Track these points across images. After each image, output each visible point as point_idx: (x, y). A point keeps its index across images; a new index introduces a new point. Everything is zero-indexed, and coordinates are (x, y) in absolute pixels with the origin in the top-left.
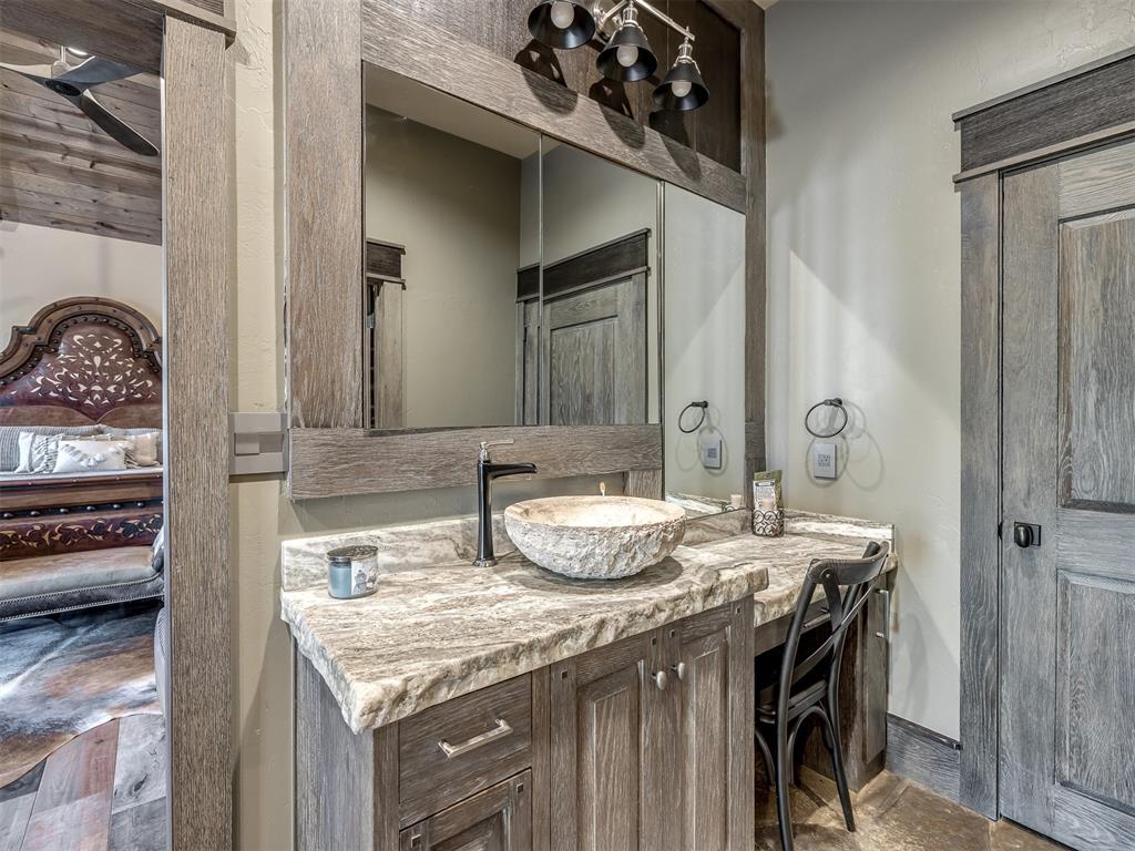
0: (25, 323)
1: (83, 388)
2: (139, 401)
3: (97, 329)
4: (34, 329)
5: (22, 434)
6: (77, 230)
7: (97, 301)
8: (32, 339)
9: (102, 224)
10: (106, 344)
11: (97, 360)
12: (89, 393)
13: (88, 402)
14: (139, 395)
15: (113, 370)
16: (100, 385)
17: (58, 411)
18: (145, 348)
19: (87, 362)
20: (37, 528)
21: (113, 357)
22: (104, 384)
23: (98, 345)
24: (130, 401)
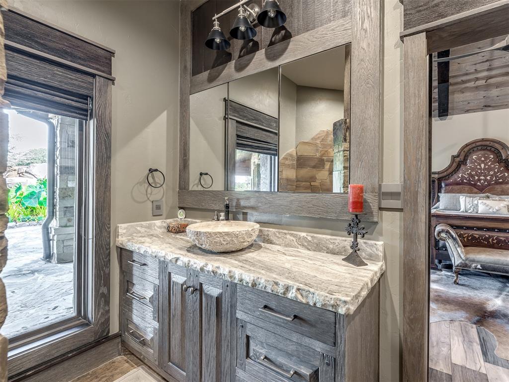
0: (455, 153)
1: (476, 178)
2: (501, 183)
3: (482, 152)
4: (458, 156)
5: (461, 197)
6: (474, 112)
7: (483, 140)
8: (458, 159)
9: (485, 106)
10: (486, 158)
11: (483, 166)
12: (479, 180)
13: (478, 184)
14: (501, 180)
15: (490, 169)
16: (484, 176)
17: (467, 188)
18: (504, 158)
19: (478, 167)
20: (487, 236)
21: (489, 164)
22: (485, 176)
23: (483, 159)
24: (497, 183)
